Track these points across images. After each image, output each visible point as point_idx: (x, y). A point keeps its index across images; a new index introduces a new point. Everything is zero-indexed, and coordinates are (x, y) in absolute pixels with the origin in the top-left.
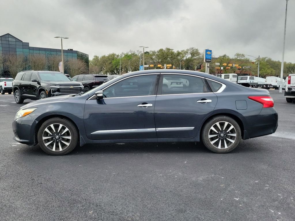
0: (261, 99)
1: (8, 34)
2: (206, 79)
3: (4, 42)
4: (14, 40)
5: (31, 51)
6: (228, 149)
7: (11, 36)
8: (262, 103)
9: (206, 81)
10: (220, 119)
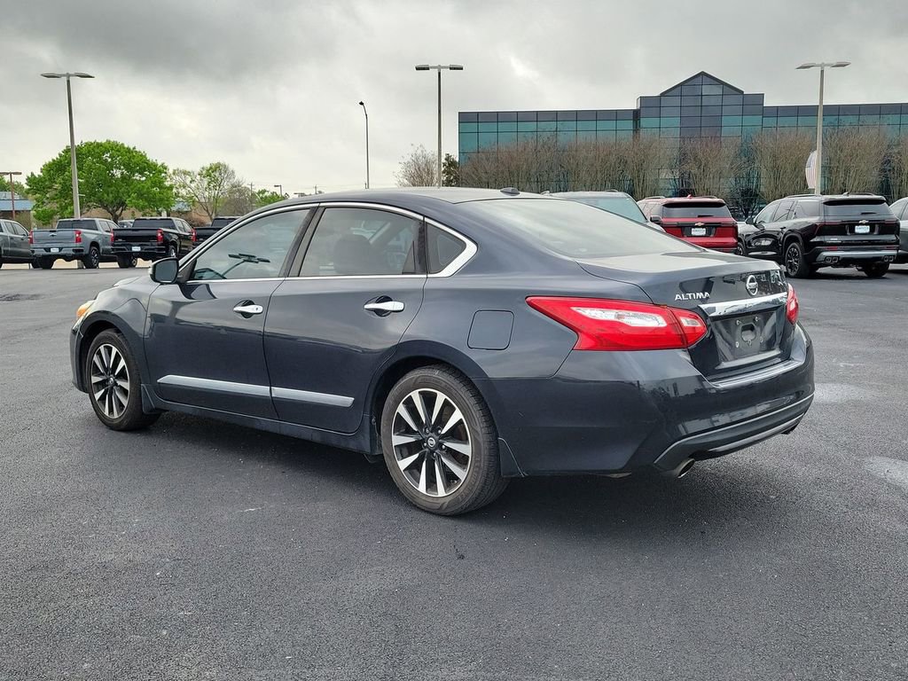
0: (574, 309)
1: (703, 74)
2: (424, 224)
3: (688, 101)
4: (718, 90)
5: (770, 122)
6: (448, 500)
7: (709, 79)
8: (576, 326)
9: (423, 228)
10: (419, 380)
